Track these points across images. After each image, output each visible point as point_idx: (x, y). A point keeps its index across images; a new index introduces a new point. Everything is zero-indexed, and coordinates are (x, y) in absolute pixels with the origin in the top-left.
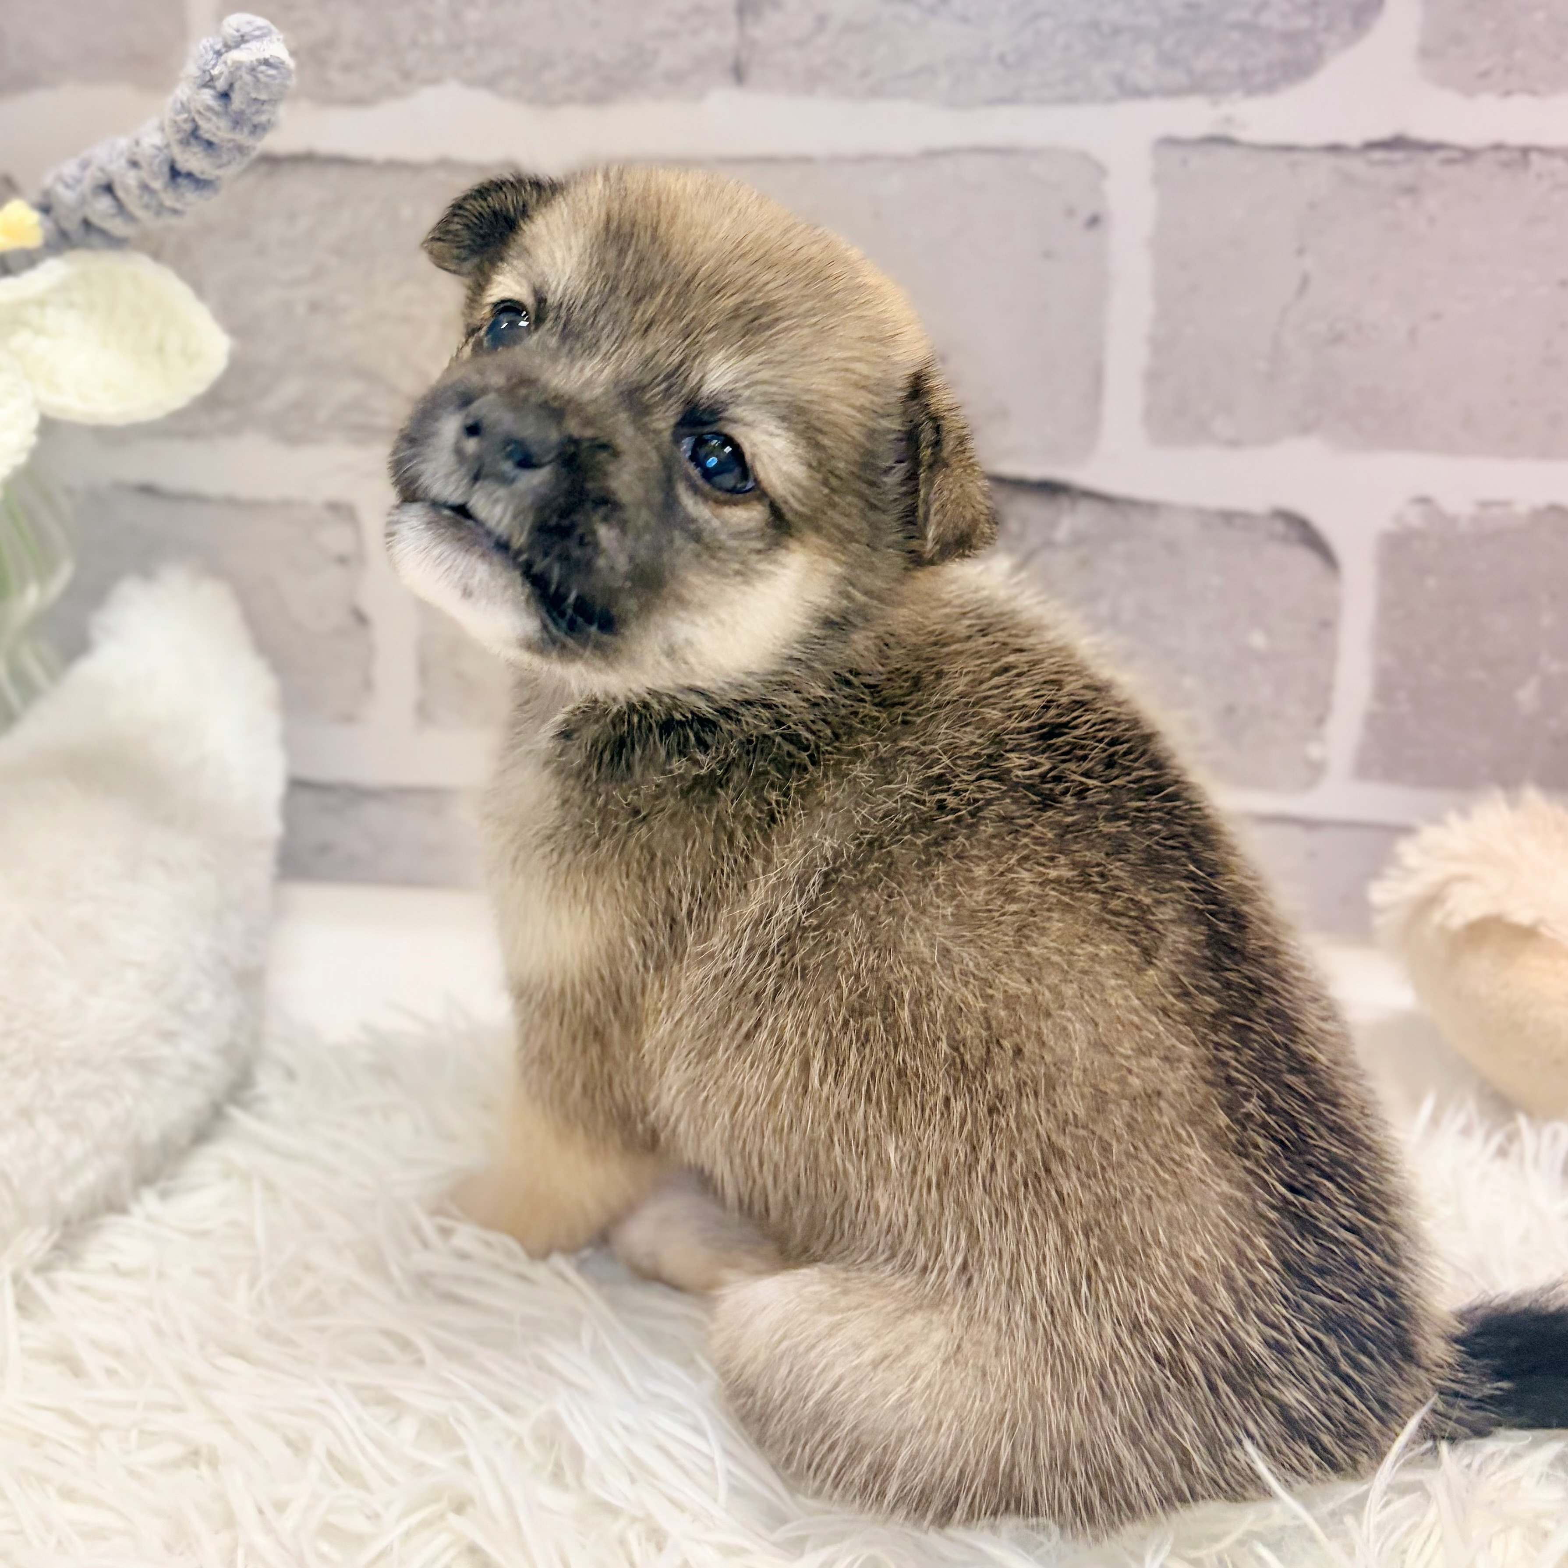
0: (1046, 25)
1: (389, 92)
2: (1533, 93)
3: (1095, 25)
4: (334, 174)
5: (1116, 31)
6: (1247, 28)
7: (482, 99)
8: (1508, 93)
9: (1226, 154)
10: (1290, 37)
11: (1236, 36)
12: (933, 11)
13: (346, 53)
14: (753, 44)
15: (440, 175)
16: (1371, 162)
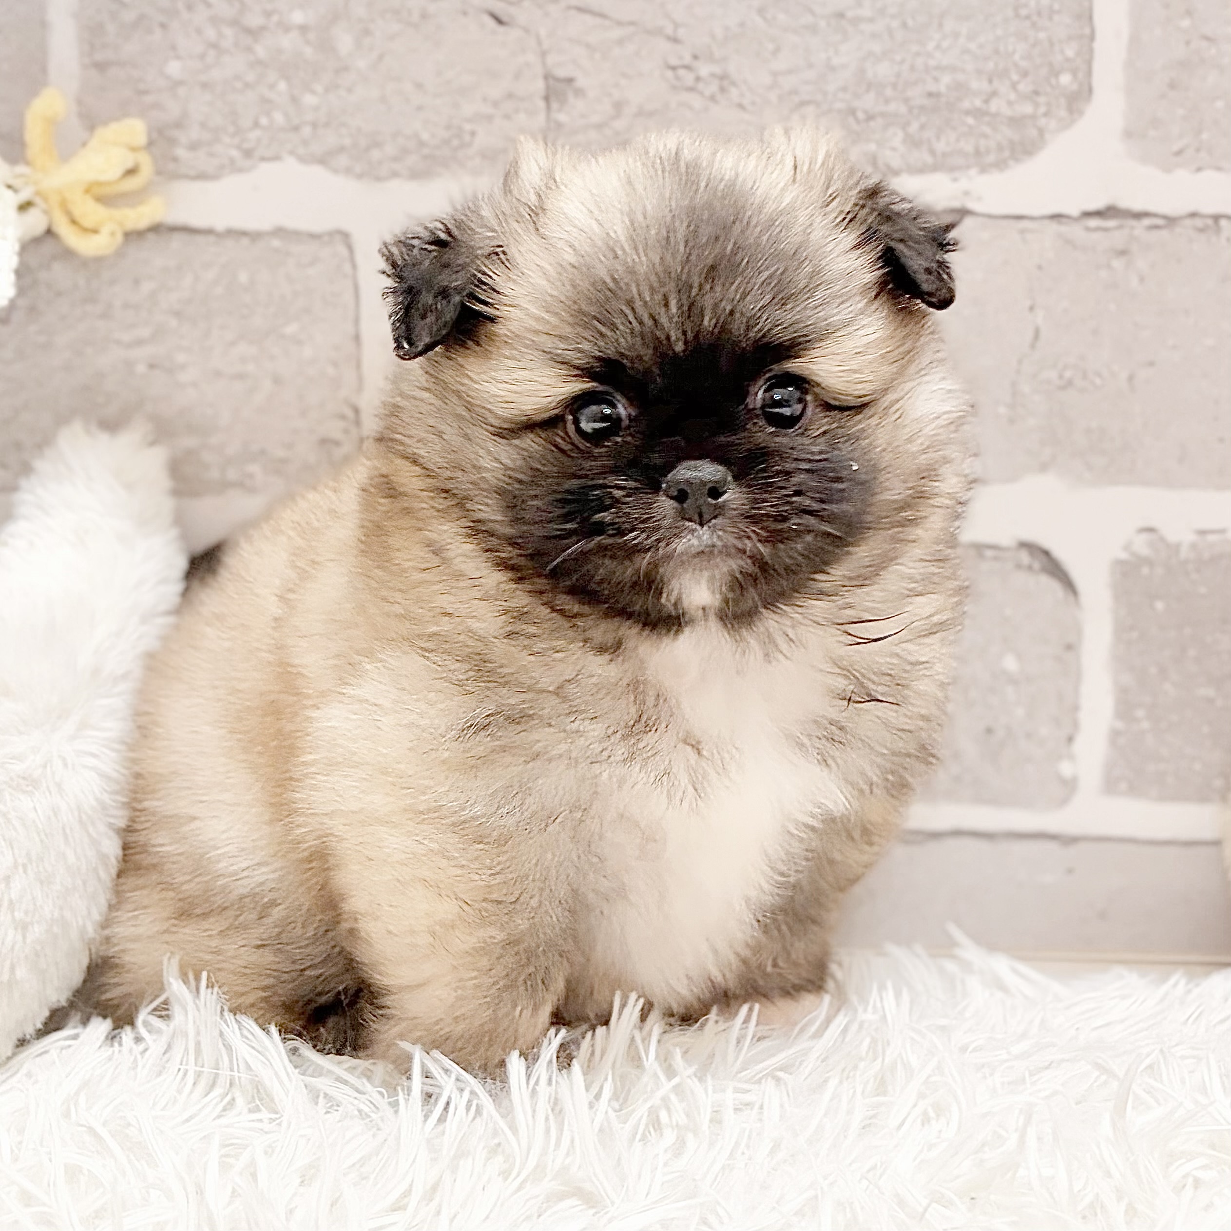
0: (810, 111)
1: (234, 168)
2: (1219, 169)
3: (852, 112)
4: (177, 241)
6: (979, 114)
7: (315, 172)
8: (1199, 169)
9: (966, 223)
10: (1016, 122)
11: (970, 121)
12: (712, 98)
13: (194, 133)
14: (559, 125)
15: (276, 243)
16: (1088, 229)
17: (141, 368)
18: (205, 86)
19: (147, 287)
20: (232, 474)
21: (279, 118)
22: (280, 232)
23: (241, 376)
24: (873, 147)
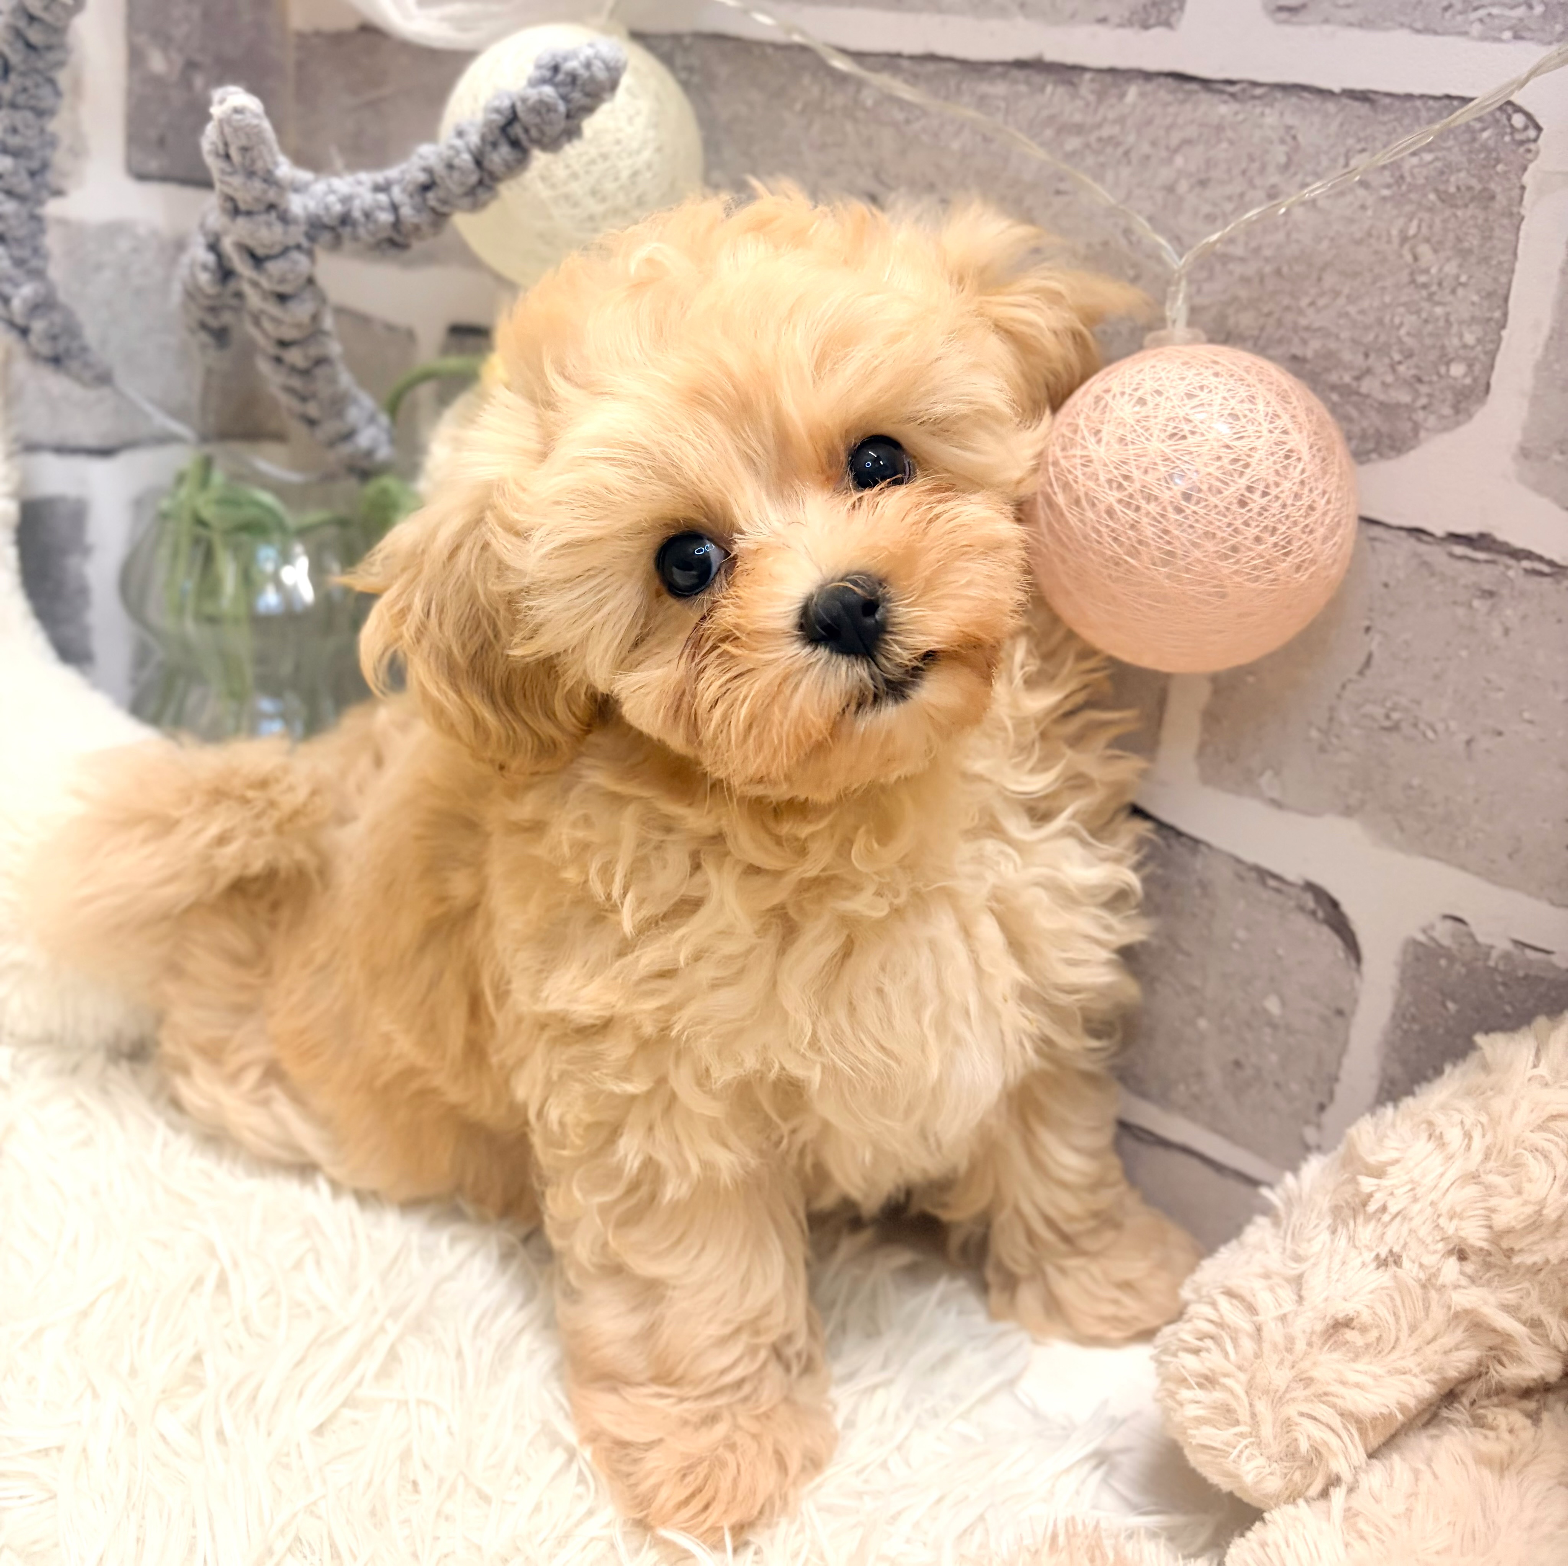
6: (1347, 392)
10: (1388, 409)
16: (1451, 555)
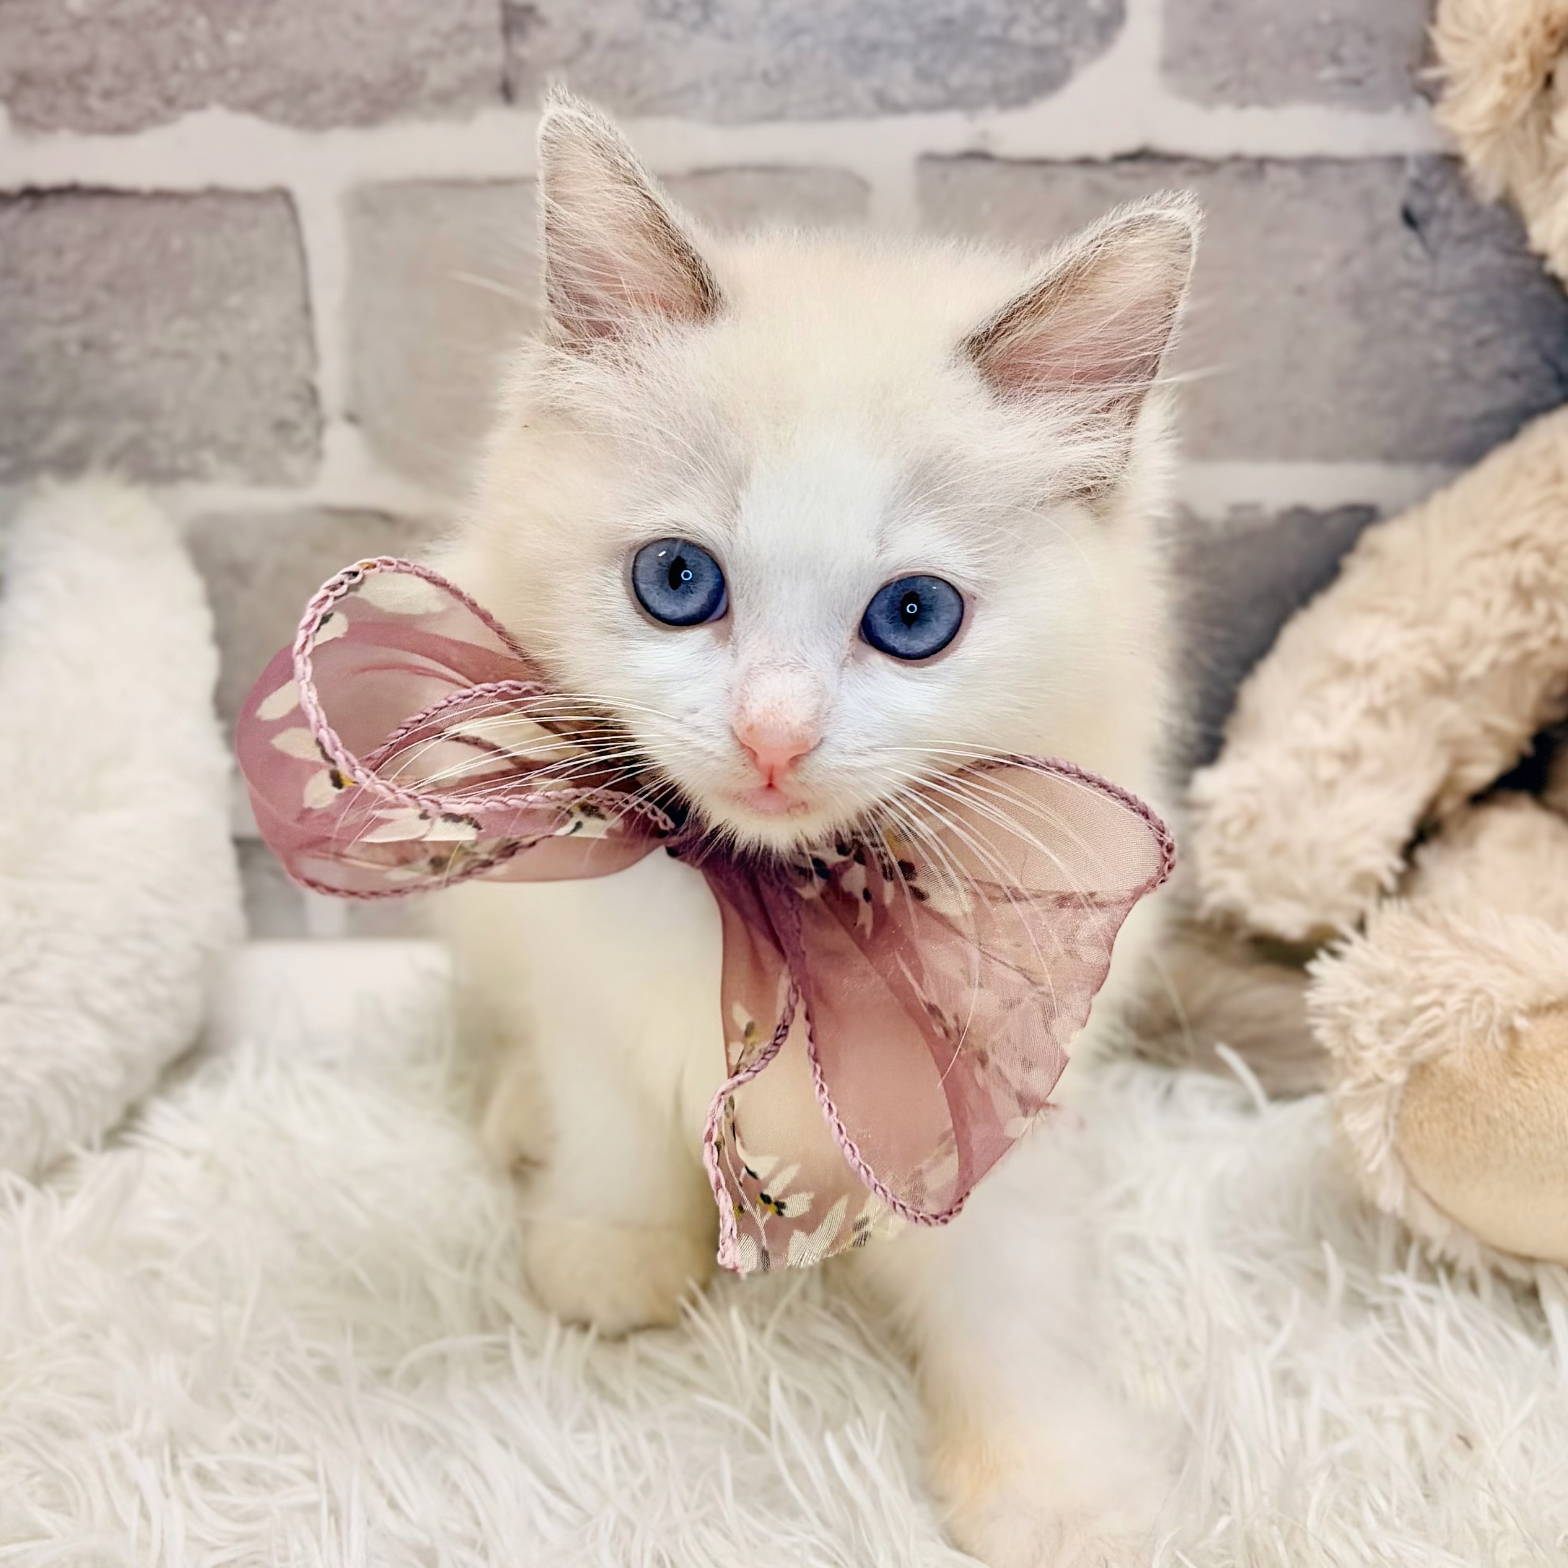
0: (806, 41)
1: (153, 118)
2: (1265, 103)
3: (851, 41)
4: (99, 207)
5: (874, 47)
6: (1001, 42)
7: (248, 123)
8: (1242, 104)
9: (981, 170)
10: (1040, 51)
11: (988, 51)
12: (696, 28)
13: (106, 79)
14: (520, 63)
15: (210, 204)
16: (1120, 176)
17: (73, 349)
18: (115, 23)
19: (71, 258)
20: (183, 462)
21: (201, 59)
22: (214, 192)
23: (181, 355)
24: (876, 82)
